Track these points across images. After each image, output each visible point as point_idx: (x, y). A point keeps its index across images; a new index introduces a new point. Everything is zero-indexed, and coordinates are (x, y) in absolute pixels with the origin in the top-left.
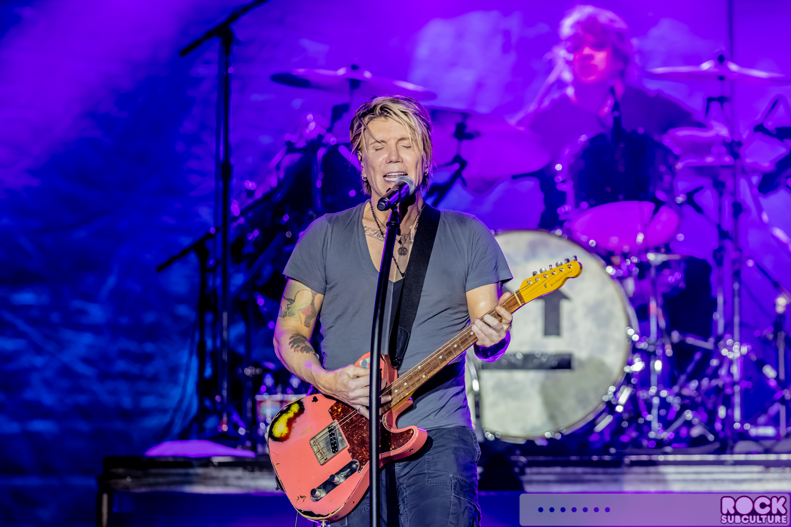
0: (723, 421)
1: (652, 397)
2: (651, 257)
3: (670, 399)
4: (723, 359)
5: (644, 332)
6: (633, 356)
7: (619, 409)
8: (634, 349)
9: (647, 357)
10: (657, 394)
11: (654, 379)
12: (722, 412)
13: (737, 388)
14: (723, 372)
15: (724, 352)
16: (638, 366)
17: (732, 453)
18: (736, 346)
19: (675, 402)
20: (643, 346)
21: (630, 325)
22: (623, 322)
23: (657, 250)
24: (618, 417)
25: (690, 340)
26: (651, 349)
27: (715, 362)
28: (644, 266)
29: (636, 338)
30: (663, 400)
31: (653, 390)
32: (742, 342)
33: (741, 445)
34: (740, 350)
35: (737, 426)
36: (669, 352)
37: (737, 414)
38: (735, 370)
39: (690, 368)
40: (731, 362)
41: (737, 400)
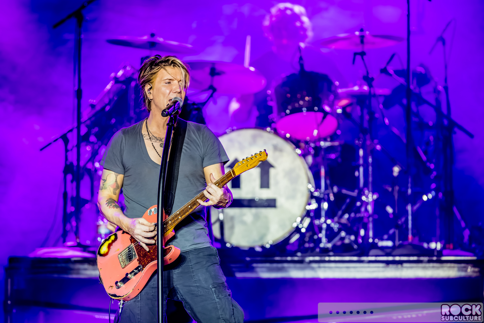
0: (363, 238)
1: (322, 224)
2: (322, 144)
3: (333, 225)
4: (363, 203)
5: (318, 186)
6: (311, 200)
7: (303, 230)
8: (312, 196)
9: (319, 201)
10: (325, 222)
11: (323, 213)
12: (362, 232)
13: (371, 219)
14: (363, 209)
15: (364, 198)
16: (314, 206)
17: (368, 255)
18: (370, 195)
19: (335, 227)
20: (316, 194)
21: (309, 182)
22: (305, 181)
23: (325, 140)
24: (302, 235)
25: (344, 191)
26: (322, 196)
27: (358, 204)
28: (318, 149)
29: (313, 190)
30: (328, 226)
31: (323, 219)
32: (373, 193)
33: (373, 252)
34: (372, 196)
35: (371, 240)
36: (332, 198)
37: (371, 234)
38: (370, 208)
39: (344, 207)
40: (367, 204)
41: (371, 225)
